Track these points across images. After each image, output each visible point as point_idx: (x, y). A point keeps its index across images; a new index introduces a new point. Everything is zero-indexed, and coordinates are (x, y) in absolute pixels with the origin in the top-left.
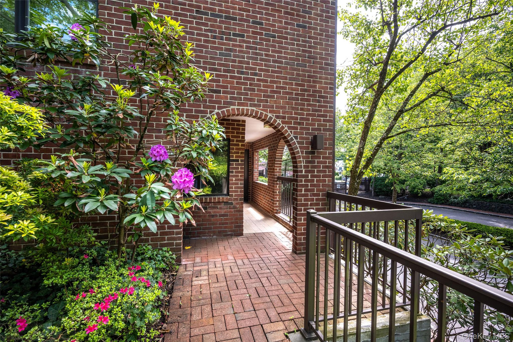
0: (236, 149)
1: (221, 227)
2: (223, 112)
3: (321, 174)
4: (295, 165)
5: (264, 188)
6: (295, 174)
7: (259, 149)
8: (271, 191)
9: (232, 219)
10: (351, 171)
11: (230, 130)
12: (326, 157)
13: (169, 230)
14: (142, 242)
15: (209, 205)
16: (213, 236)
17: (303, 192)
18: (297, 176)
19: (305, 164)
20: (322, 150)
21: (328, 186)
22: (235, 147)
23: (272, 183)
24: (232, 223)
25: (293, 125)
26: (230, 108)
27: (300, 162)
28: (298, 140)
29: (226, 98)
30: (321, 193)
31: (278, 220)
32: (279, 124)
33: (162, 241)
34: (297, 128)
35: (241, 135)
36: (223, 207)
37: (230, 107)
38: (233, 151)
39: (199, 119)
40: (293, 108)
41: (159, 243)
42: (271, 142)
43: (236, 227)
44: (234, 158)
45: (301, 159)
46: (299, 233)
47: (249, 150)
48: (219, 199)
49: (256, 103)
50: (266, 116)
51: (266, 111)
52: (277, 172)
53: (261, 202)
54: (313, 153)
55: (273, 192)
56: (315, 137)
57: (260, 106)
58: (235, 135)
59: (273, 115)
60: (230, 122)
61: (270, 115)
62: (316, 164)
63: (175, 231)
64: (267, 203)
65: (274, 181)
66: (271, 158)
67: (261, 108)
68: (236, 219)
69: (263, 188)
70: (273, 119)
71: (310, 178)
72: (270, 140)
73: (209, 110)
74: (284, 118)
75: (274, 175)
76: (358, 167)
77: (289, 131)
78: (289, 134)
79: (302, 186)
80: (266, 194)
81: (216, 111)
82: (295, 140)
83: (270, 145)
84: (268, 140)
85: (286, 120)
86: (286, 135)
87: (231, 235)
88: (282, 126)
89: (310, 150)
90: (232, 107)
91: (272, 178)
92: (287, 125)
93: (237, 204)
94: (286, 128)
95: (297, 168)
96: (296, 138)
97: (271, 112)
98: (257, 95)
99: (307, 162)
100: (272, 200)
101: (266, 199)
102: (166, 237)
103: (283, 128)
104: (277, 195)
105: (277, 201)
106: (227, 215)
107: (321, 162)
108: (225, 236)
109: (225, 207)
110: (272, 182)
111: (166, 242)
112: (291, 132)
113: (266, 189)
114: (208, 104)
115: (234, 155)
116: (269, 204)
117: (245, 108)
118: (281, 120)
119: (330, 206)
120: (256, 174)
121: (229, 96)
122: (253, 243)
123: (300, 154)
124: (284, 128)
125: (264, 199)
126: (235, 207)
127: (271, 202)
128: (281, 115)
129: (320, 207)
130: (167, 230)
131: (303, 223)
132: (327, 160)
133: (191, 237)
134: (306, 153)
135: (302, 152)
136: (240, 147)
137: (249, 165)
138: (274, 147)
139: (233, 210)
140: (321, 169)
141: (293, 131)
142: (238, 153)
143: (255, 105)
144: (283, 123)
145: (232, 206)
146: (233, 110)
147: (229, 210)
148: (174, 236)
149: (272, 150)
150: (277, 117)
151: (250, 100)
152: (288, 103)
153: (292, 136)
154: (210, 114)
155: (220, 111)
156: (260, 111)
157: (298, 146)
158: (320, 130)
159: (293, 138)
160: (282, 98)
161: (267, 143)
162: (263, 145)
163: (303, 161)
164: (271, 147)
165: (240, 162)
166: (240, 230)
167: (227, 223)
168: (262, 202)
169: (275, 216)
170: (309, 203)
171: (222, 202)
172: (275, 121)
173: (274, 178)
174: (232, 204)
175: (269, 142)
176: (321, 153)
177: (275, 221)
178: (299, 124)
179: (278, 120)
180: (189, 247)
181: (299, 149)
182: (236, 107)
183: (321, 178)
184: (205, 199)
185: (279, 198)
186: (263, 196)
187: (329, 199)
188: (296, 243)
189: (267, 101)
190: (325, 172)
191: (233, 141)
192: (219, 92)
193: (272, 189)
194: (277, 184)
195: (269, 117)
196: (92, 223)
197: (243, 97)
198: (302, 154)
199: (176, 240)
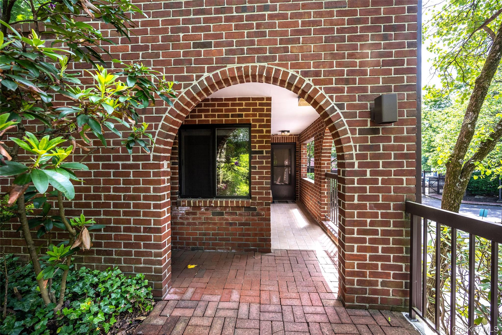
0: (260, 137)
1: (242, 240)
2: (216, 76)
3: (393, 169)
4: (341, 154)
5: (311, 187)
6: (341, 170)
7: (306, 140)
8: (317, 191)
9: (255, 229)
10: (448, 165)
11: (251, 112)
12: (401, 138)
13: (145, 250)
14: (113, 263)
15: (225, 210)
16: (231, 250)
17: (356, 202)
18: (344, 172)
19: (358, 152)
20: (393, 126)
21: (408, 190)
22: (257, 135)
23: (319, 181)
24: (255, 235)
25: (334, 85)
26: (226, 69)
27: (350, 148)
28: (345, 110)
29: (220, 52)
30: (392, 204)
31: (325, 229)
32: (309, 86)
33: (138, 264)
34: (341, 90)
35: (265, 118)
36: (243, 214)
37: (226, 66)
38: (255, 140)
39: (182, 90)
40: (334, 56)
41: (133, 266)
42: (317, 129)
43: (261, 240)
44: (257, 150)
45: (352, 144)
46: (348, 272)
47: (296, 143)
48: (237, 202)
49: (268, 54)
50: (286, 74)
51: (286, 66)
52: (324, 167)
53: (308, 202)
54: (376, 131)
55: (320, 193)
56: (379, 101)
57: (274, 58)
58: (258, 118)
59: (298, 72)
60: (251, 101)
61: (291, 72)
62: (381, 151)
63: (153, 251)
64: (314, 205)
65: (321, 178)
66: (317, 150)
67: (277, 62)
68: (261, 230)
69: (309, 186)
70: (298, 79)
71: (368, 176)
72: (316, 126)
73: (194, 75)
74: (317, 74)
75: (321, 171)
76: (462, 157)
77: (327, 96)
78: (327, 101)
79: (354, 190)
80: (313, 195)
81: (206, 74)
82: (339, 111)
83: (316, 133)
84: (314, 128)
85: (322, 77)
86: (322, 103)
87: (255, 251)
88: (315, 89)
89: (369, 126)
90: (229, 66)
91: (319, 174)
92: (323, 87)
93: (262, 210)
94: (322, 92)
95: (344, 159)
96: (341, 107)
97: (293, 66)
98: (269, 42)
99: (362, 148)
100: (319, 202)
101: (313, 201)
102: (142, 259)
103: (316, 91)
104: (325, 197)
105: (326, 204)
106: (248, 224)
107: (392, 148)
108: (247, 251)
109: (246, 214)
110: (318, 179)
111: (142, 265)
112: (331, 97)
113: (313, 188)
114: (193, 65)
115: (257, 145)
116: (316, 207)
117: (250, 65)
118: (311, 79)
119: (412, 227)
120: (304, 170)
121: (224, 49)
122: (280, 268)
123: (349, 135)
124: (318, 91)
125: (311, 199)
126: (259, 214)
127: (318, 205)
128: (312, 69)
129: (391, 228)
130: (142, 250)
131: (356, 255)
132: (405, 144)
133: (205, 249)
134: (361, 132)
135: (353, 132)
136: (264, 134)
137: (296, 160)
138: (320, 134)
139: (256, 218)
140: (392, 160)
141: (335, 95)
142: (262, 142)
143: (266, 59)
144: (316, 82)
145: (255, 213)
146: (231, 70)
147: (251, 217)
148: (153, 258)
149: (318, 139)
150: (305, 74)
151: (258, 51)
152: (324, 48)
153: (333, 104)
154: (197, 80)
155: (211, 75)
156: (275, 67)
157: (344, 120)
158: (389, 89)
159: (336, 108)
160: (314, 41)
161: (313, 132)
162: (309, 135)
163: (355, 147)
164: (317, 136)
165: (265, 154)
166: (266, 244)
167: (249, 235)
168: (309, 204)
169: (323, 225)
170: (368, 220)
171: (242, 207)
172: (301, 81)
173: (321, 175)
174: (255, 209)
175: (315, 131)
176: (391, 131)
177: (322, 232)
178: (347, 81)
179: (306, 79)
180: (193, 266)
181: (347, 126)
182: (235, 66)
183: (393, 177)
184: (220, 202)
185: (327, 201)
186: (310, 196)
187: (409, 215)
188: (344, 287)
189: (286, 50)
190: (401, 165)
191: (255, 126)
192: (209, 45)
193: (319, 188)
194: (325, 182)
195: (290, 75)
196: (58, 234)
197: (245, 48)
198: (352, 134)
199: (155, 265)
